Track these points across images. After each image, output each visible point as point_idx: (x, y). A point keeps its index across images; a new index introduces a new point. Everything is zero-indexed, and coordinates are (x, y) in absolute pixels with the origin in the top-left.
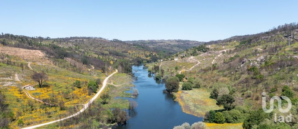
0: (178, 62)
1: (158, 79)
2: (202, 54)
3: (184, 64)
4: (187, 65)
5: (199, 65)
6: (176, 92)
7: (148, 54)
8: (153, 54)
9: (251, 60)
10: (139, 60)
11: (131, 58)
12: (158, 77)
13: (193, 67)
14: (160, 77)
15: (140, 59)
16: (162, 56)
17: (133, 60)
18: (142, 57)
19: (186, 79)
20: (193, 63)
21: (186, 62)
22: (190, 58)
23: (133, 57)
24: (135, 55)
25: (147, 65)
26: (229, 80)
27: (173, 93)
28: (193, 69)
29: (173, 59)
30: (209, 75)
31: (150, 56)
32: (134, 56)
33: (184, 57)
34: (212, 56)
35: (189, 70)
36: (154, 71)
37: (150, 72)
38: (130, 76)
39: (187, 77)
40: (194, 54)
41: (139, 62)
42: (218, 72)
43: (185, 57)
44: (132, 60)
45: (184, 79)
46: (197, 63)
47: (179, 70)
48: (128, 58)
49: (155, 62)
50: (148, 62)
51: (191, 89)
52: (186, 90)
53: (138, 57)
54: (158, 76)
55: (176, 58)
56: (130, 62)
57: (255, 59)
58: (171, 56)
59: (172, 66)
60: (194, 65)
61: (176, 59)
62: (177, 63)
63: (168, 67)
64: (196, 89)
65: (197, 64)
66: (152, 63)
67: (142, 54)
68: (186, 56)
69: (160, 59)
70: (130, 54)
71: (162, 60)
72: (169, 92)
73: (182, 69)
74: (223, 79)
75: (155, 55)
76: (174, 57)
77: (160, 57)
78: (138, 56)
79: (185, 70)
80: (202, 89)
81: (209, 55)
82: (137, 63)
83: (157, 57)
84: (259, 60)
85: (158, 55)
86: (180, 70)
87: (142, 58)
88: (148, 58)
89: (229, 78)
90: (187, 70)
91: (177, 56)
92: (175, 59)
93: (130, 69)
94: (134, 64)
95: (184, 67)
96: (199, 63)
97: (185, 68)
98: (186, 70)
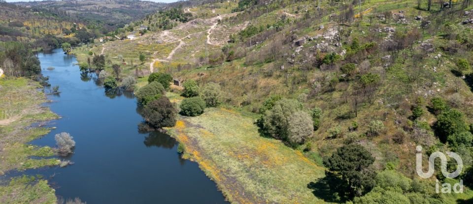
0: (139, 42)
1: (111, 88)
2: (182, 26)
3: (155, 46)
4: (162, 49)
5: (184, 47)
6: (171, 127)
7: (69, 27)
8: (78, 28)
9: (312, 39)
10: (52, 41)
11: (34, 37)
12: (109, 83)
13: (173, 52)
14: (114, 83)
15: (54, 39)
16: (97, 31)
17: (38, 43)
18: (57, 34)
19: (176, 83)
20: (170, 45)
21: (157, 43)
22: (162, 35)
23: (37, 34)
24: (42, 31)
25: (72, 51)
26: (281, 85)
27: (165, 128)
28: (173, 56)
29: (126, 37)
30: (226, 72)
31: (73, 32)
32: (40, 33)
33: (145, 31)
34: (201, 29)
35: (168, 60)
36: (94, 67)
37: (86, 69)
38: (37, 83)
39: (177, 80)
40: (165, 26)
41: (52, 46)
42: (245, 65)
43: (148, 31)
44: (34, 42)
45: (171, 83)
46: (178, 44)
47: (147, 60)
48: (27, 38)
49: (86, 43)
50: (74, 44)
51: (202, 112)
52: (192, 115)
53: (49, 36)
54: (110, 80)
55: (130, 34)
56: (33, 47)
57: (320, 35)
58: (118, 31)
59: (130, 52)
60: (173, 48)
61: (131, 37)
62: (138, 44)
63: (121, 56)
64: (211, 108)
65: (179, 46)
66: (81, 46)
67: (56, 28)
68: (148, 29)
69: (96, 37)
70: (28, 28)
71: (101, 40)
72: (155, 128)
73: (153, 58)
74: (268, 83)
75: (84, 30)
76: (127, 33)
77: (93, 32)
78: (47, 32)
79: (158, 60)
80: (224, 109)
81: (196, 26)
82: (49, 49)
83: (88, 34)
84: (328, 37)
85: (89, 28)
86: (151, 61)
87: (57, 36)
88: (71, 36)
89: (281, 79)
90: (163, 59)
91: (132, 30)
92: (128, 37)
93: (34, 65)
94: (42, 50)
95: (155, 53)
96: (182, 43)
97: (159, 55)
98: (161, 60)
